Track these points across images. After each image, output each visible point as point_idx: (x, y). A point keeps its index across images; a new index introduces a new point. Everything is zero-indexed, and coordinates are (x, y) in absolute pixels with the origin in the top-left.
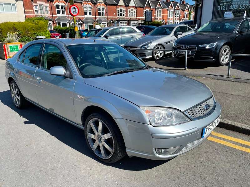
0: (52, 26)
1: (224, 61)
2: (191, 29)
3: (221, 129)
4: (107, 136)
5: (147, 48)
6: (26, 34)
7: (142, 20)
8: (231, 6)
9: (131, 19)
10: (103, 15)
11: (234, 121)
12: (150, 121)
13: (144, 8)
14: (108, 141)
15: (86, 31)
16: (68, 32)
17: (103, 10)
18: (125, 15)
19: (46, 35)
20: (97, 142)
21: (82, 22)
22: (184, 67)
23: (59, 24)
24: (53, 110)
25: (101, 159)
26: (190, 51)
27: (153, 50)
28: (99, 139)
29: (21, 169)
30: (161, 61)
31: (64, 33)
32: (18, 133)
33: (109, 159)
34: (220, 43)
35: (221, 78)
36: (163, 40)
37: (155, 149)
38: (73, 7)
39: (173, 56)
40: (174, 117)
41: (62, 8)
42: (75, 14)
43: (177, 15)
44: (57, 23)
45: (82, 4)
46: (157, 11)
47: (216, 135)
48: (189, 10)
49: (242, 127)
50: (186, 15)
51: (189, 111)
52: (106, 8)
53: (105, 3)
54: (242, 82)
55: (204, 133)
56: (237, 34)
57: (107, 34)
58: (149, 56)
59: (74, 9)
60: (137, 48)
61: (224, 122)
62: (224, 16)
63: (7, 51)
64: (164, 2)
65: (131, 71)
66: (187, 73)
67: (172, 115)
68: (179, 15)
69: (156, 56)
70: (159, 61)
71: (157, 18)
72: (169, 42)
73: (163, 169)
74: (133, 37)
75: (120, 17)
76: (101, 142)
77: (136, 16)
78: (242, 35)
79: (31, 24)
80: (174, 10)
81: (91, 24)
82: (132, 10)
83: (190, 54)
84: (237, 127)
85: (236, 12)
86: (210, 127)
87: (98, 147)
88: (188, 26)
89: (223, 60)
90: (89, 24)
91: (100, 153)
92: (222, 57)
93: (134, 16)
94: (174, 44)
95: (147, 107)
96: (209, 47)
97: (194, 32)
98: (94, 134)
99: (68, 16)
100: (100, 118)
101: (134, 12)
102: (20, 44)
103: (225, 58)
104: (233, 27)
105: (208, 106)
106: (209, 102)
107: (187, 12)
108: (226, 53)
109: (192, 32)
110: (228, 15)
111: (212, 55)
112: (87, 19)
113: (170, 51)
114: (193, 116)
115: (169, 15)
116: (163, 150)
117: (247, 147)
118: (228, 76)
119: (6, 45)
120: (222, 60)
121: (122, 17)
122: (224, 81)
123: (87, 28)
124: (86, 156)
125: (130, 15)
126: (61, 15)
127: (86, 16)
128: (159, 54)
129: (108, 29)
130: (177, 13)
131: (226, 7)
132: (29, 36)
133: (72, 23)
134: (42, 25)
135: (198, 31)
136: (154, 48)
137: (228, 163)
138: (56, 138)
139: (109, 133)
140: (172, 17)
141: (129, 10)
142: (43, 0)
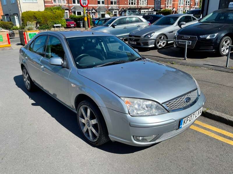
0: (68, 15)
1: (225, 52)
2: (195, 19)
4: (94, 122)
5: (150, 37)
6: (45, 22)
7: (152, 8)
9: (142, 8)
10: (115, 4)
11: (223, 112)
12: (129, 111)
14: (95, 126)
15: (99, 19)
16: (81, 20)
18: (136, 4)
19: (62, 24)
20: (86, 126)
21: (95, 11)
22: (183, 56)
23: (75, 13)
24: (56, 95)
26: (191, 42)
27: (156, 40)
28: (88, 123)
29: (22, 145)
30: (164, 50)
31: (78, 21)
32: (25, 113)
33: (96, 141)
34: (221, 34)
35: (217, 68)
36: (167, 30)
37: (133, 136)
39: (175, 46)
40: (153, 109)
42: (84, 5)
43: (188, 3)
44: (73, 12)
47: (202, 125)
49: (229, 119)
50: (197, 3)
51: (168, 103)
57: (114, 23)
58: (151, 45)
60: (140, 37)
61: (211, 113)
62: (229, 7)
63: (26, 38)
65: (124, 62)
66: (186, 63)
67: (152, 106)
68: (189, 3)
69: (158, 45)
70: (161, 51)
71: (167, 7)
72: (172, 32)
74: (139, 26)
75: (131, 5)
76: (90, 126)
77: (147, 5)
79: (49, 13)
81: (104, 13)
83: (191, 44)
84: (223, 119)
86: (189, 119)
87: (87, 130)
89: (224, 51)
90: (101, 13)
91: (89, 136)
92: (222, 48)
93: (144, 4)
94: (176, 34)
95: (127, 98)
96: (210, 38)
97: (197, 22)
98: (84, 119)
100: (88, 105)
102: (38, 32)
105: (189, 99)
106: (191, 95)
108: (227, 44)
109: (196, 22)
111: (212, 46)
112: (100, 8)
113: (173, 41)
114: (172, 108)
115: (180, 3)
116: (140, 138)
117: (230, 138)
118: (227, 67)
119: (25, 33)
120: (222, 51)
121: (133, 6)
122: (222, 72)
123: (100, 16)
124: (78, 137)
125: (140, 3)
126: (76, 4)
127: (99, 5)
128: (162, 44)
129: (116, 19)
130: (188, 1)
132: (47, 25)
134: (59, 14)
135: (202, 21)
136: (157, 38)
137: (206, 153)
138: (55, 120)
139: (95, 119)
140: (183, 5)
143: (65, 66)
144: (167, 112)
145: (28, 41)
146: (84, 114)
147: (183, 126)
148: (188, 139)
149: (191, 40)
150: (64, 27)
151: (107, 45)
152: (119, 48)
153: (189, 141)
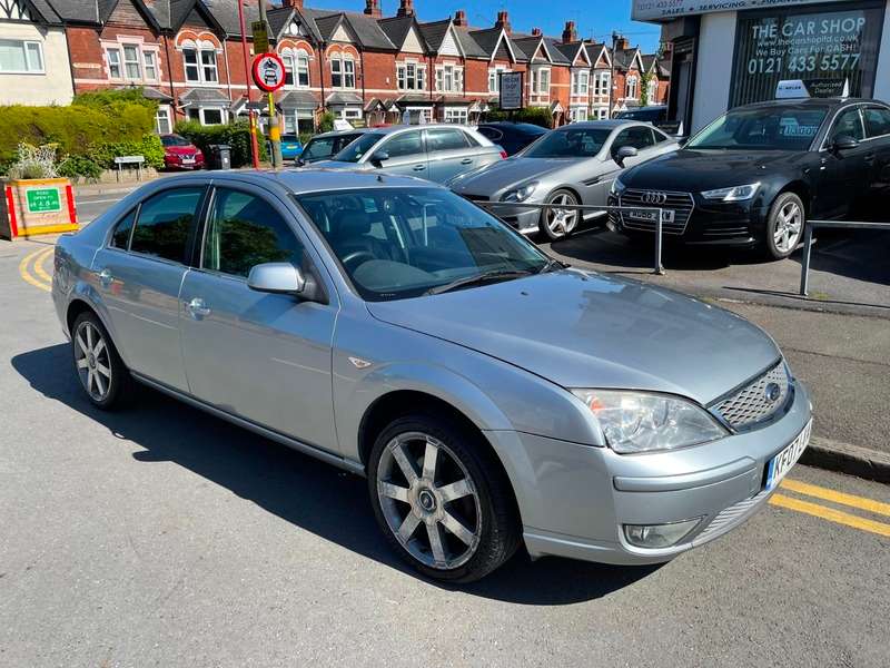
0: (170, 122)
1: (784, 244)
2: (665, 139)
3: (810, 470)
4: (456, 490)
5: (523, 200)
6: (79, 148)
7: (484, 102)
8: (794, 60)
9: (448, 101)
10: (347, 85)
11: (844, 439)
12: (607, 435)
13: (489, 61)
14: (458, 508)
16: (224, 142)
17: (349, 67)
18: (425, 85)
19: (149, 154)
20: (417, 514)
22: (652, 263)
23: (194, 113)
25: (431, 568)
26: (673, 212)
27: (543, 208)
28: (426, 500)
30: (570, 244)
31: (211, 147)
32: (123, 491)
33: (460, 567)
34: (771, 184)
35: (773, 299)
36: (576, 172)
37: (624, 526)
38: (266, 59)
39: (612, 228)
40: (673, 422)
41: (205, 61)
42: (271, 84)
43: (601, 88)
44: (187, 112)
45: (275, 47)
46: (535, 74)
48: (643, 70)
49: (872, 459)
50: (631, 88)
51: (722, 403)
52: (358, 62)
53: (356, 45)
54: (850, 314)
55: (771, 477)
56: (823, 155)
57: (379, 150)
58: (528, 226)
59: (270, 66)
60: (487, 198)
62: (778, 96)
63: (16, 208)
64: (556, 43)
65: (511, 276)
67: (669, 417)
68: (608, 88)
69: (551, 227)
70: (564, 244)
71: (535, 98)
72: (595, 180)
74: (466, 162)
75: (406, 91)
76: (433, 511)
77: (464, 90)
78: (841, 157)
79: (96, 114)
80: (592, 70)
81: (307, 116)
82: (448, 69)
83: (672, 219)
84: (854, 461)
85: (817, 82)
86: (786, 456)
87: (422, 529)
88: (655, 125)
89: (781, 241)
90: (298, 116)
91: (427, 549)
92: (776, 230)
93: (454, 87)
94: (613, 185)
95: (596, 392)
96: (733, 199)
97: (676, 147)
99: (225, 86)
100: (432, 431)
101: (456, 74)
102: (64, 185)
103: (787, 233)
104: (806, 131)
105: (774, 388)
107: (634, 77)
108: (789, 217)
109: (669, 148)
110: (790, 90)
111: (745, 224)
112: (292, 97)
113: (604, 209)
114: (736, 418)
115: (576, 86)
116: (647, 532)
118: (802, 293)
119: (14, 189)
120: (776, 240)
121: (416, 92)
122: (791, 312)
123: (294, 127)
125: (440, 84)
126: (202, 82)
127: (288, 87)
128: (563, 222)
129: (383, 136)
130: (602, 80)
131: (776, 63)
132: (87, 157)
133: (238, 112)
134: (137, 117)
135: (692, 144)
136: (546, 200)
137: (841, 573)
139: (463, 481)
140: (586, 95)
141: (437, 67)
142: (139, 32)
143: (312, 295)
144: (723, 433)
145: (23, 219)
147: (773, 482)
149: (671, 207)
150: (155, 167)
151: (406, 223)
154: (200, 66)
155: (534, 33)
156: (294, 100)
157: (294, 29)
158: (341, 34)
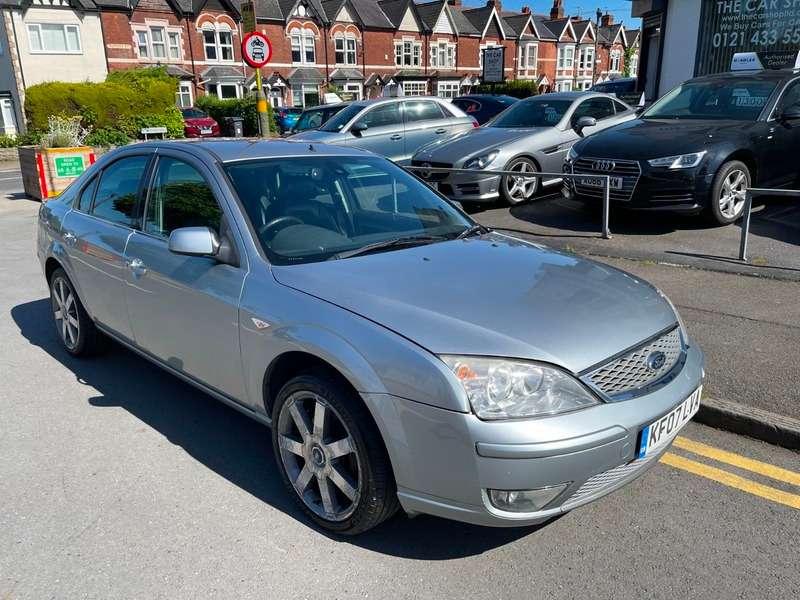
0: (191, 96)
1: (730, 210)
2: (625, 109)
3: (709, 430)
4: (340, 448)
5: (485, 167)
6: (109, 119)
7: (474, 76)
8: (757, 34)
9: (440, 75)
10: (350, 62)
11: (754, 404)
12: (473, 401)
13: (480, 38)
14: (344, 465)
15: (296, 110)
16: (238, 114)
17: (351, 45)
18: (421, 61)
19: (171, 125)
20: (310, 467)
21: (283, 85)
22: (599, 228)
23: (213, 89)
24: (181, 363)
25: (323, 519)
26: (621, 179)
27: (503, 175)
28: (317, 456)
29: (72, 548)
30: (530, 209)
31: (227, 118)
33: (347, 520)
34: (717, 152)
35: (717, 264)
36: (536, 141)
37: (488, 491)
38: (254, 38)
39: (567, 195)
40: (548, 392)
41: (223, 41)
42: (258, 61)
43: (586, 62)
44: (207, 87)
45: (284, 28)
46: (523, 49)
47: (692, 450)
48: (626, 44)
49: (779, 426)
50: (614, 62)
51: (596, 372)
52: (359, 40)
53: (357, 24)
54: (785, 279)
55: (646, 445)
56: (771, 124)
57: (357, 122)
58: (489, 192)
59: (258, 44)
60: (451, 166)
61: (720, 409)
62: (732, 68)
63: (46, 173)
64: (543, 20)
65: (424, 241)
66: (609, 249)
67: (545, 384)
68: (591, 62)
69: (511, 193)
70: (521, 210)
71: (522, 72)
72: (554, 149)
73: (514, 557)
74: (440, 132)
75: (403, 66)
76: (323, 466)
77: (456, 66)
78: (788, 126)
79: (126, 90)
80: (578, 45)
81: (313, 90)
82: (442, 46)
83: (620, 186)
84: (760, 425)
85: (770, 54)
86: (665, 424)
88: (618, 97)
89: (727, 207)
90: (305, 90)
91: (319, 501)
92: (722, 197)
93: (447, 63)
94: (568, 154)
95: (464, 359)
96: (680, 166)
97: (634, 117)
98: (300, 439)
99: (238, 64)
100: (319, 390)
101: (449, 51)
102: (88, 153)
103: (732, 203)
104: (759, 100)
105: (659, 358)
106: (664, 344)
107: (618, 51)
108: (735, 184)
109: (629, 118)
110: (745, 61)
111: (689, 191)
112: (299, 74)
113: (560, 177)
114: (610, 387)
115: (562, 61)
116: (512, 497)
117: (791, 489)
118: (741, 258)
119: (43, 157)
120: (721, 207)
121: (412, 67)
122: (727, 276)
123: (301, 101)
124: (275, 509)
125: (434, 59)
126: (219, 61)
127: (296, 64)
128: (522, 188)
129: (363, 108)
130: (587, 54)
131: (740, 36)
132: (118, 129)
133: (251, 87)
134: (160, 92)
135: (648, 113)
136: (506, 167)
137: (724, 540)
138: (184, 452)
139: (345, 440)
140: (571, 68)
141: (432, 45)
142: (165, 15)
143: (226, 259)
145: (51, 183)
146: (300, 423)
147: (650, 449)
148: (657, 498)
149: (620, 175)
150: (176, 137)
152: (378, 205)
153: (660, 504)
154: (218, 46)
155: (524, 10)
156: (301, 76)
157: (302, 11)
158: (344, 15)
